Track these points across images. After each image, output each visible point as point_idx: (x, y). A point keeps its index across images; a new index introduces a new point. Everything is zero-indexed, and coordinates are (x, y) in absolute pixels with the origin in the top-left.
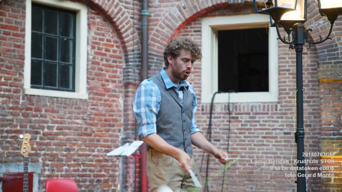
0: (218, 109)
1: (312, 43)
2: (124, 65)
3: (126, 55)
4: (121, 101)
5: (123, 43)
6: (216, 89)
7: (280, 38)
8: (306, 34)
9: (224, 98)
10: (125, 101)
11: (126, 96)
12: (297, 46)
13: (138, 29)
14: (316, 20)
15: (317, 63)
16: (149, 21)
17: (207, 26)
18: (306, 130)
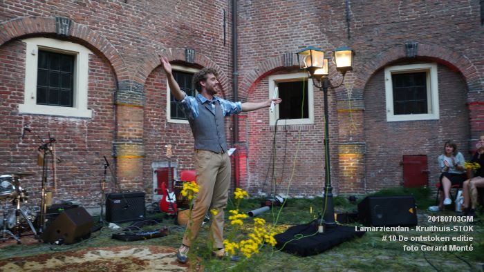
0: (279, 129)
1: (332, 88)
5: (223, 91)
6: (278, 117)
7: (314, 84)
8: (329, 83)
9: (282, 122)
12: (324, 89)
13: (231, 83)
14: (335, 75)
15: (336, 100)
16: (238, 78)
17: (272, 80)
18: (331, 139)
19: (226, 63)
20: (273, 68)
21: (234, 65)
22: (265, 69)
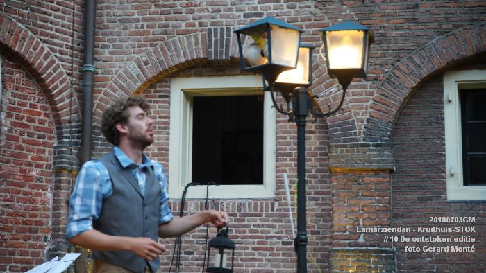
0: (191, 208)
1: (319, 115)
2: (55, 142)
3: (59, 128)
4: (49, 195)
5: (55, 110)
6: (190, 181)
7: (275, 105)
8: (311, 102)
9: (198, 192)
10: (55, 195)
11: (58, 188)
12: (298, 118)
13: (78, 91)
14: (327, 87)
15: (327, 146)
16: (94, 80)
17: (178, 90)
19: (66, 41)
20: (183, 60)
21: (86, 47)
22: (161, 63)
